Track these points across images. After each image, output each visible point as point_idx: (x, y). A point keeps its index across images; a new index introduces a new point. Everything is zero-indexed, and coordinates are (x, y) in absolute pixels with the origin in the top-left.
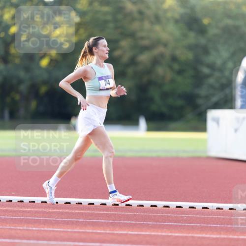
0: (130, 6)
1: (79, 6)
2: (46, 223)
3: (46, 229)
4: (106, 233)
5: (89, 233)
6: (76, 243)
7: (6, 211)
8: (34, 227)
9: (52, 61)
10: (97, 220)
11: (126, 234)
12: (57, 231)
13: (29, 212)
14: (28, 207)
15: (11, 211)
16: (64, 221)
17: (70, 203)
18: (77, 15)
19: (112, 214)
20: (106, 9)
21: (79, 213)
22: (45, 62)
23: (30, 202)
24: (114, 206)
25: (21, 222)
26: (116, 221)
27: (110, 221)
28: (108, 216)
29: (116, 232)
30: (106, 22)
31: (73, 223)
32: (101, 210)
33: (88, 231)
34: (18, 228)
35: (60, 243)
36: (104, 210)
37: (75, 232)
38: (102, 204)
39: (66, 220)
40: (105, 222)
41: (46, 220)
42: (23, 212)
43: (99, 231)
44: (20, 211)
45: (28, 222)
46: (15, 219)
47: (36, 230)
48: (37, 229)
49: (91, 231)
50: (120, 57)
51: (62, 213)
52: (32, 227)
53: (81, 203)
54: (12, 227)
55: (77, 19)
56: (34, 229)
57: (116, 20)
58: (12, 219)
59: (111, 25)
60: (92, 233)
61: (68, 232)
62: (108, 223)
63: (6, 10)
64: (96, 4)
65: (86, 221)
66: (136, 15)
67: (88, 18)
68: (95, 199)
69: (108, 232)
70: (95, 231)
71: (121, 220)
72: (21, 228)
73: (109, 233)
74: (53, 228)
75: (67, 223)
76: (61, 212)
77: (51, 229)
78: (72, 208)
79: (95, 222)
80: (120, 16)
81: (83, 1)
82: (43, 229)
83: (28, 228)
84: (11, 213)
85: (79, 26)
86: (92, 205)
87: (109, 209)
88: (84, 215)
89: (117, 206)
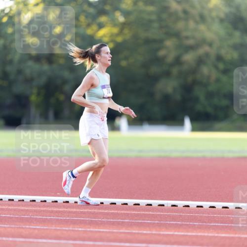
0: (174, 6)
1: (124, 6)
2: (91, 223)
3: (92, 229)
4: (152, 234)
5: (135, 233)
6: (122, 244)
7: (52, 212)
8: (80, 228)
10: (143, 220)
11: (173, 235)
12: (103, 232)
13: (75, 213)
14: (73, 207)
15: (57, 212)
16: (109, 221)
17: (115, 204)
18: (121, 15)
19: (158, 215)
20: (151, 8)
21: (124, 213)
23: (75, 202)
24: (160, 207)
25: (66, 222)
26: (162, 222)
27: (156, 222)
28: (154, 217)
29: (162, 233)
30: (150, 21)
31: (118, 223)
32: (146, 211)
33: (134, 231)
34: (64, 228)
35: (106, 243)
36: (149, 211)
37: (121, 233)
38: (148, 205)
39: (112, 220)
40: (151, 223)
41: (91, 220)
42: (70, 212)
43: (145, 232)
44: (65, 212)
45: (74, 223)
46: (61, 219)
47: (82, 231)
48: (83, 229)
49: (137, 232)
50: (164, 57)
51: (108, 214)
52: (78, 228)
53: (127, 204)
54: (58, 228)
55: (121, 19)
56: (80, 229)
57: (160, 20)
58: (58, 220)
59: (156, 25)
60: (138, 233)
61: (114, 232)
62: (154, 223)
64: (141, 4)
65: (132, 222)
66: (181, 14)
67: (132, 18)
69: (154, 232)
70: (140, 232)
71: (167, 221)
72: (67, 229)
73: (155, 234)
74: (98, 228)
75: (113, 224)
76: (106, 213)
77: (96, 230)
78: (117, 209)
79: (141, 223)
80: (164, 16)
81: (127, 1)
82: (88, 230)
83: (74, 229)
84: (57, 214)
85: (123, 26)
86: (137, 206)
87: (154, 210)
88: (129, 216)
89: (163, 207)
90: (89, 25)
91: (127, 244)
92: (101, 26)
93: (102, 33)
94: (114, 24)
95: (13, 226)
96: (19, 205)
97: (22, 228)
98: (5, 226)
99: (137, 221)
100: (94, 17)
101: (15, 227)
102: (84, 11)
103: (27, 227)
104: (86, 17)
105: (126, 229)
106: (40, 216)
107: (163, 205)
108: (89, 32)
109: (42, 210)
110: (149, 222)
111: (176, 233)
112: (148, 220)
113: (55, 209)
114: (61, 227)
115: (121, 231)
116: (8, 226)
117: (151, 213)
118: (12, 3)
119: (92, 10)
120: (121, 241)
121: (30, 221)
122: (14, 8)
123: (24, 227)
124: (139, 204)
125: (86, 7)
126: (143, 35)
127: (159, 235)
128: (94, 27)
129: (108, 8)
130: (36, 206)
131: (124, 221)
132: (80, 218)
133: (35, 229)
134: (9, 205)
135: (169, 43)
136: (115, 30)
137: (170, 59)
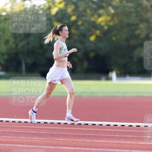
0: (145, 3)
1: (114, 3)
2: (95, 137)
3: (95, 141)
4: (133, 144)
5: (122, 143)
6: (115, 150)
7: (71, 130)
8: (88, 140)
9: (98, 37)
10: (127, 135)
11: (145, 145)
12: (102, 142)
13: (85, 130)
14: (84, 127)
15: (74, 130)
16: (106, 136)
17: (110, 125)
18: (112, 9)
19: (136, 132)
20: (130, 5)
21: (115, 131)
22: (92, 38)
23: (85, 124)
24: (137, 127)
25: (80, 137)
26: (139, 136)
27: (135, 136)
28: (134, 133)
29: (139, 143)
30: (131, 12)
31: (112, 137)
32: (129, 130)
33: (121, 142)
34: (78, 140)
35: (104, 150)
36: (131, 130)
37: (114, 143)
38: (130, 126)
39: (108, 135)
40: (132, 137)
41: (95, 135)
42: (82, 130)
43: (128, 143)
44: (79, 130)
45: (85, 137)
46: (76, 135)
47: (89, 142)
48: (90, 141)
49: (123, 142)
50: (139, 35)
51: (105, 131)
52: (87, 140)
53: (117, 125)
54: (75, 140)
55: (112, 11)
56: (88, 141)
57: (136, 11)
58: (74, 135)
59: (134, 15)
60: (124, 143)
61: (109, 143)
62: (134, 137)
63: (69, 6)
64: (125, 2)
65: (120, 137)
66: (149, 8)
67: (119, 10)
68: (125, 122)
69: (134, 143)
70: (126, 142)
71: (142, 136)
72: (80, 141)
74: (100, 140)
75: (108, 137)
76: (104, 131)
77: (99, 141)
78: (111, 128)
79: (126, 137)
80: (139, 9)
81: (116, 1)
82: (93, 141)
83: (84, 141)
84: (74, 132)
85: (113, 15)
86: (123, 127)
87: (134, 129)
88: (118, 133)
89: (139, 127)
90: (92, 15)
91: (118, 150)
92: (100, 16)
93: (100, 20)
94: (108, 14)
95: (47, 139)
96: (50, 126)
97: (53, 140)
98: (43, 139)
99: (123, 136)
100: (96, 10)
101: (48, 140)
102: (90, 7)
103: (56, 139)
104: (91, 10)
105: (117, 141)
106: (64, 133)
107: (139, 126)
108: (93, 19)
109: (64, 129)
110: (130, 136)
111: (148, 143)
112: (130, 135)
113: (73, 128)
114: (77, 139)
115: (114, 142)
116: (44, 139)
117: (132, 131)
118: (45, 2)
119: (94, 6)
120: (114, 148)
121: (57, 136)
122: (47, 5)
123: (54, 139)
124: (124, 126)
125: (90, 4)
126: (126, 21)
127: (137, 144)
128: (96, 16)
129: (104, 4)
130: (61, 126)
131: (115, 136)
132: (88, 134)
133: (60, 141)
134: (45, 126)
135: (142, 26)
136: (109, 18)
137: (143, 35)
